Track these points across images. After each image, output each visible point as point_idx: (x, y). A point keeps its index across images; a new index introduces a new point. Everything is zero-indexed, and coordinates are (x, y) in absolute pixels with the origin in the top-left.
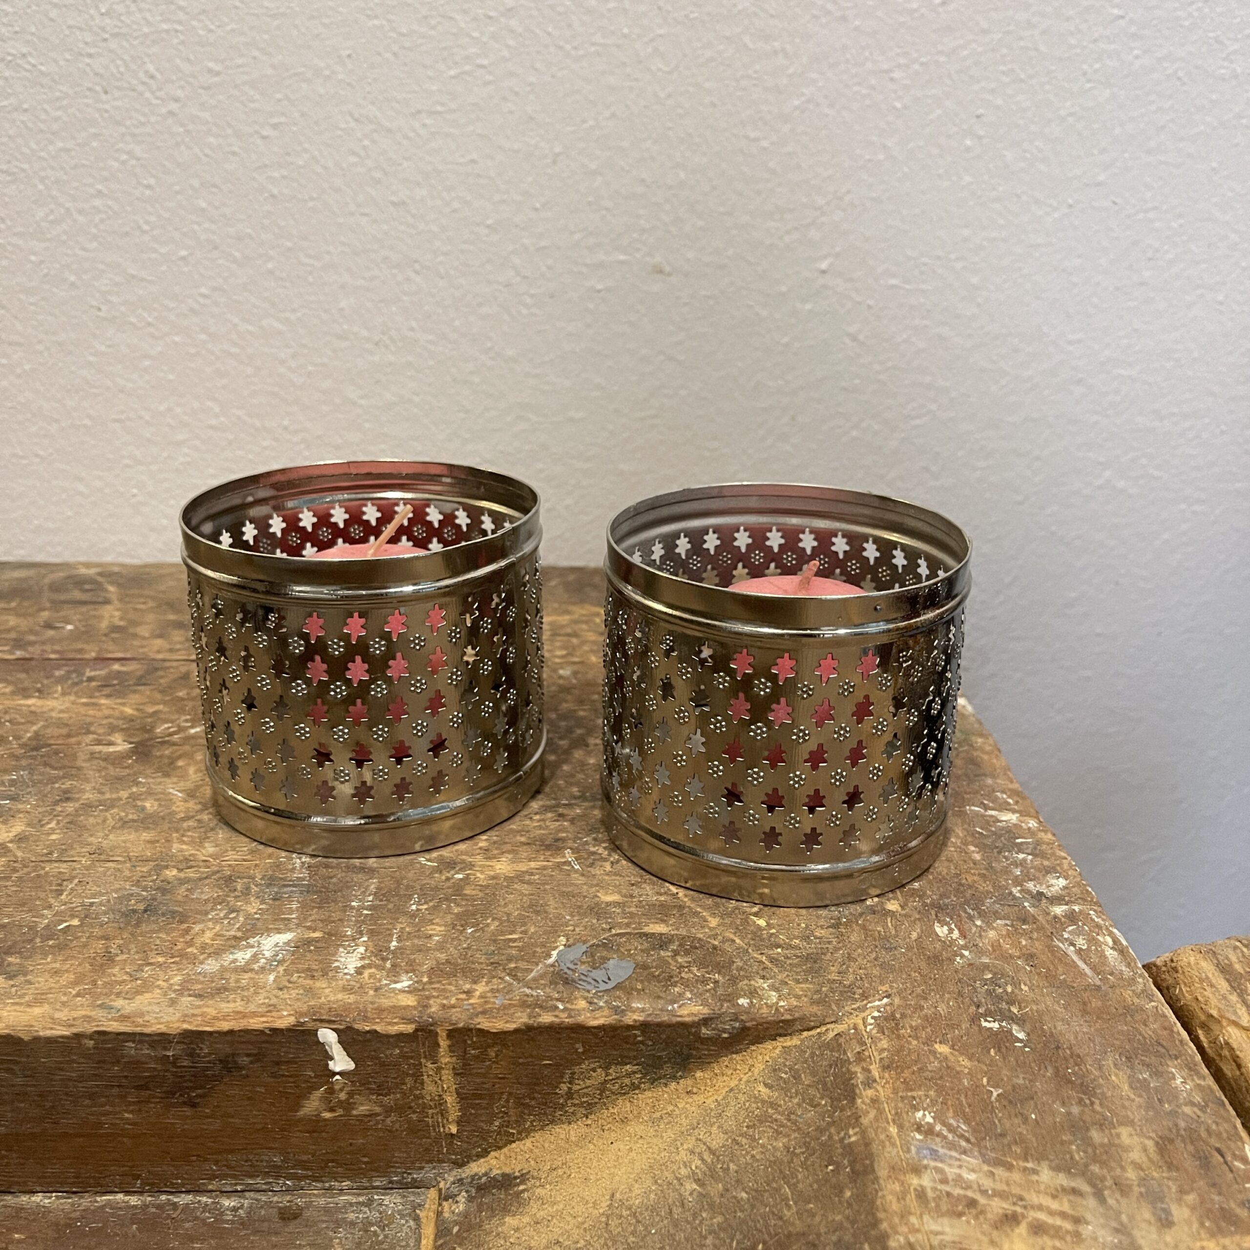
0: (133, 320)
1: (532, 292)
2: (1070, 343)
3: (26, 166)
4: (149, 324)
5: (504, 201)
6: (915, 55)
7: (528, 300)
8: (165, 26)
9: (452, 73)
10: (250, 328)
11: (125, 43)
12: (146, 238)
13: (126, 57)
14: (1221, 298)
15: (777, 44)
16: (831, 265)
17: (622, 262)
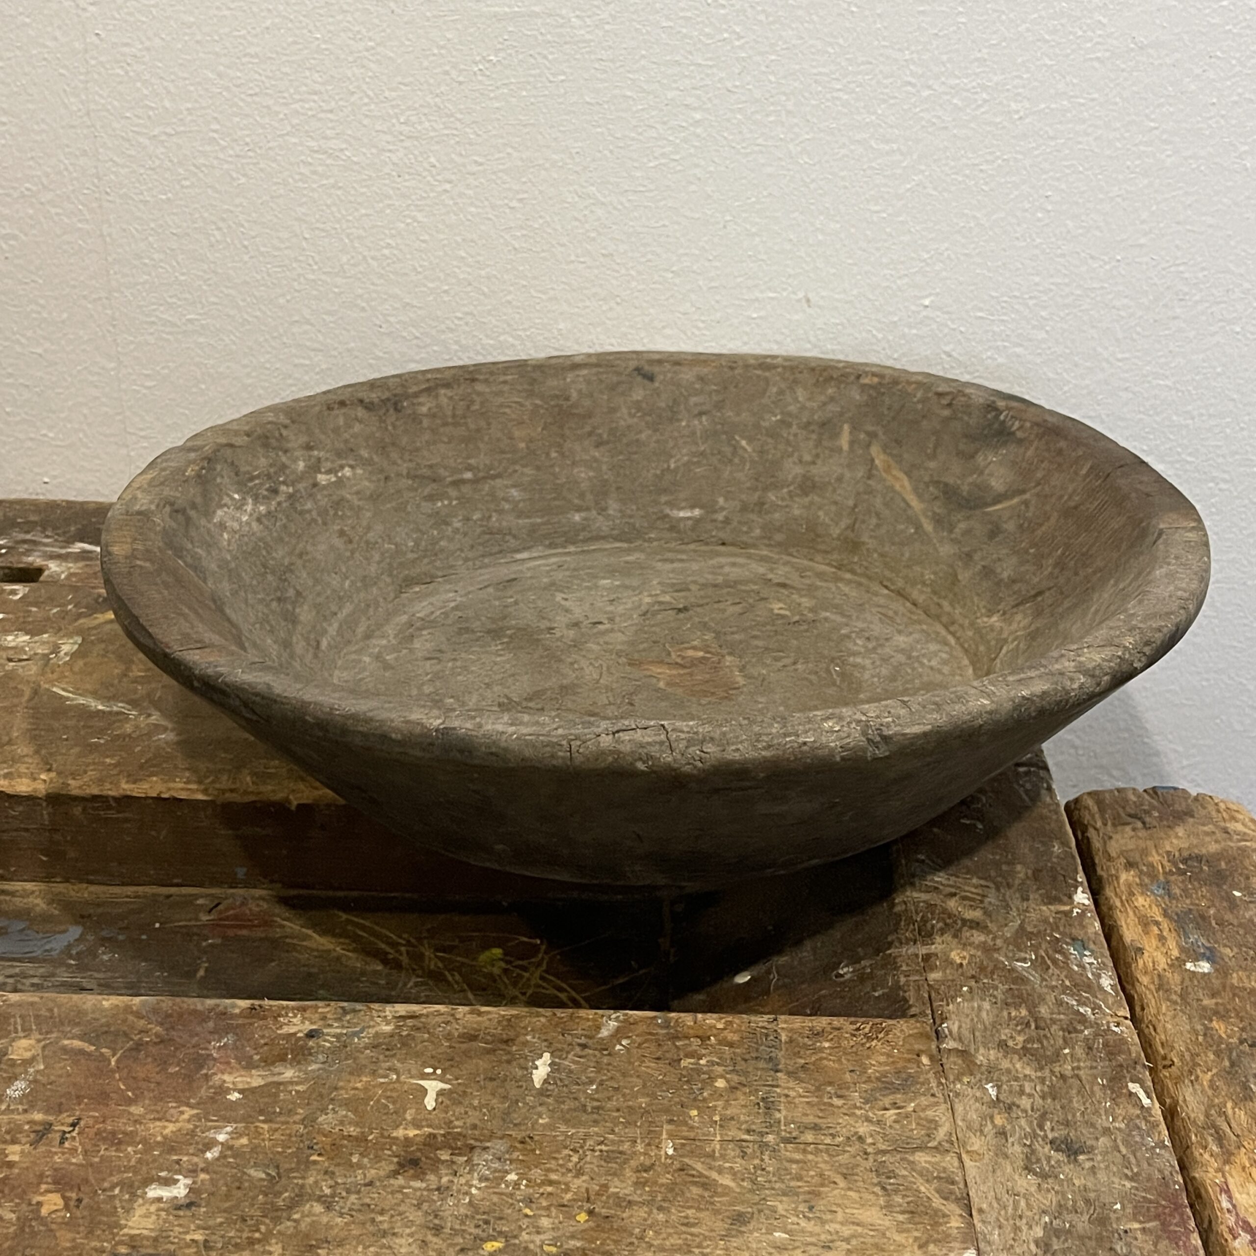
0: (405, 334)
1: (703, 318)
2: (1119, 360)
3: (337, 226)
4: (417, 338)
5: (686, 254)
6: (998, 154)
7: (701, 325)
8: (446, 132)
9: (651, 164)
10: (492, 342)
11: (416, 143)
12: (420, 277)
13: (416, 152)
14: (1238, 329)
15: (895, 146)
16: (932, 302)
17: (772, 299)
